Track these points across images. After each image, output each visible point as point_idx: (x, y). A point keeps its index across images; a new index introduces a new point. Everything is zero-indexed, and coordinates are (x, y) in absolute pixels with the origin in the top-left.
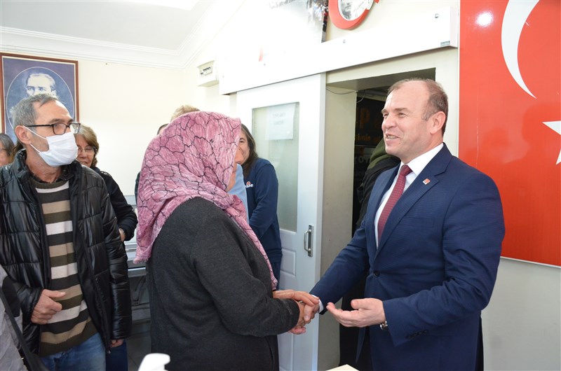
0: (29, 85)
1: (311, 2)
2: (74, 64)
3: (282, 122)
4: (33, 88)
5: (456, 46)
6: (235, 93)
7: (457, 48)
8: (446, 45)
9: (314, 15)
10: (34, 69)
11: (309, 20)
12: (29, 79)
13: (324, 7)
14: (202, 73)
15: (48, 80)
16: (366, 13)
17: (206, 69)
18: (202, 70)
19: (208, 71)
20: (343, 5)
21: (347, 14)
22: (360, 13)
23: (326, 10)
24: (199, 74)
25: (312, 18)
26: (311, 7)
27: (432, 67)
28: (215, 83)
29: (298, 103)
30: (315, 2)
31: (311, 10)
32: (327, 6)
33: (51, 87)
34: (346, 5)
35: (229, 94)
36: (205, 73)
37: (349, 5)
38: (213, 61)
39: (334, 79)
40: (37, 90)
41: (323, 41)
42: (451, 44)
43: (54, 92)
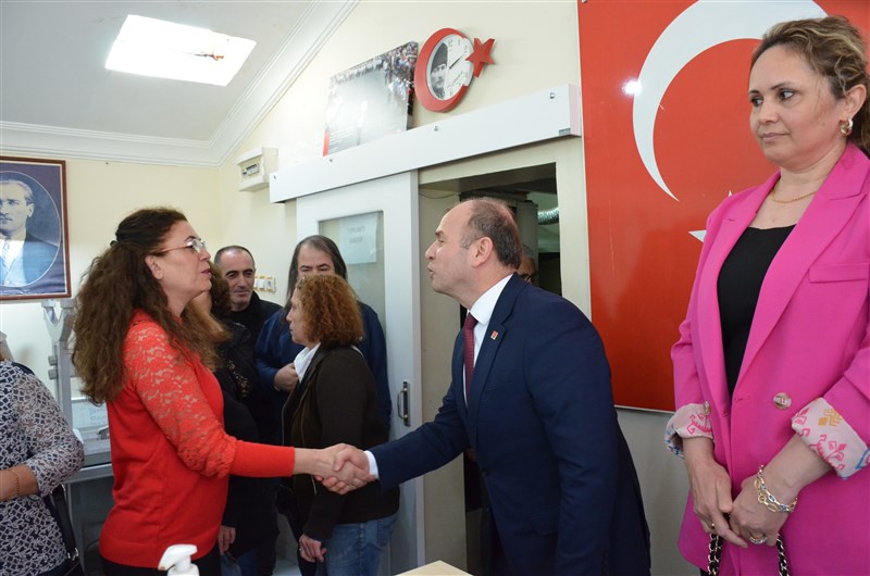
1: (391, 76)
2: (60, 165)
3: (361, 239)
5: (579, 134)
6: (295, 199)
7: (580, 137)
8: (565, 133)
9: (396, 92)
11: (389, 100)
13: (408, 82)
14: (244, 173)
15: (21, 189)
16: (464, 91)
17: (251, 167)
18: (244, 168)
19: (254, 170)
20: (433, 79)
21: (439, 92)
22: (456, 90)
23: (411, 86)
24: (240, 173)
25: (392, 97)
26: (391, 81)
27: (552, 161)
28: (263, 187)
29: (381, 212)
30: (397, 75)
31: (391, 86)
32: (412, 80)
33: (26, 198)
34: (438, 80)
36: (249, 172)
37: (441, 80)
38: (260, 157)
39: (428, 178)
40: (6, 204)
41: (409, 128)
42: (572, 133)
43: (31, 206)
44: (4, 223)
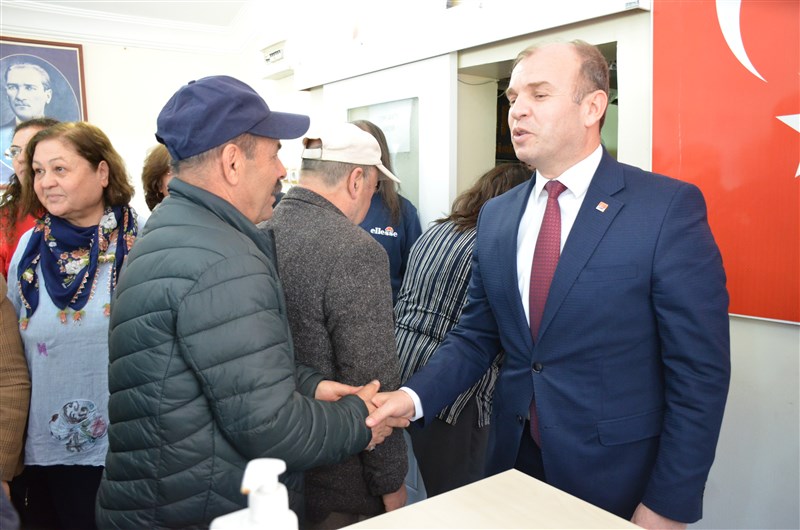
0: (10, 81)
2: (77, 49)
4: (17, 86)
5: (648, 8)
6: (321, 86)
7: (649, 11)
8: (633, 7)
10: (15, 57)
12: (10, 73)
14: (268, 60)
17: (275, 53)
18: (268, 54)
19: (277, 56)
24: (263, 60)
27: (612, 40)
28: (288, 74)
29: (415, 99)
33: (43, 84)
35: (309, 90)
36: (272, 59)
38: (284, 41)
39: (469, 61)
40: (22, 89)
41: (449, 6)
43: (49, 92)
44: (22, 109)
